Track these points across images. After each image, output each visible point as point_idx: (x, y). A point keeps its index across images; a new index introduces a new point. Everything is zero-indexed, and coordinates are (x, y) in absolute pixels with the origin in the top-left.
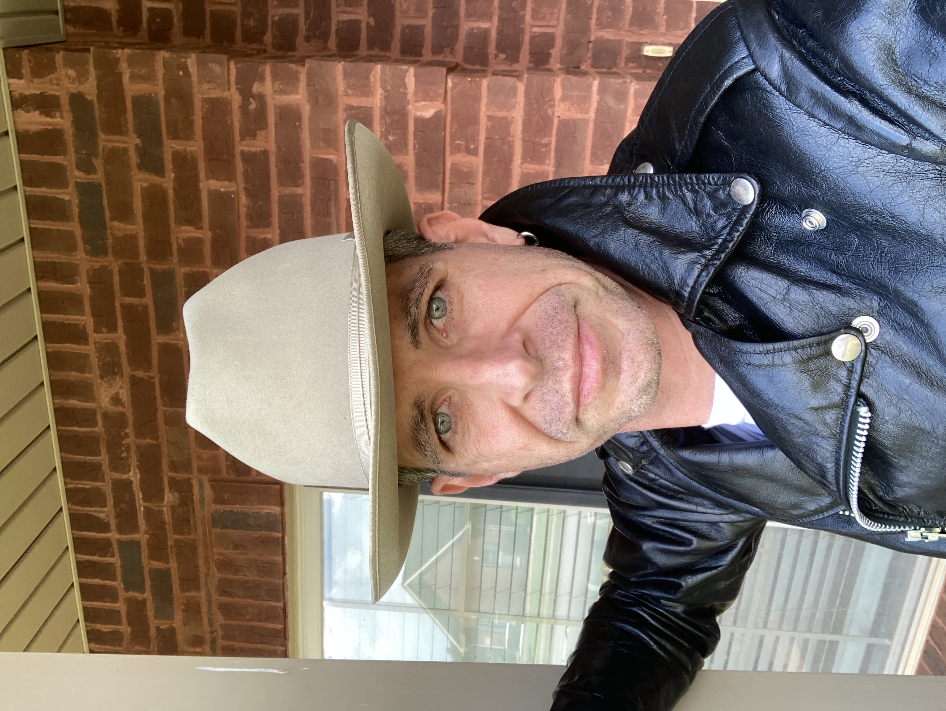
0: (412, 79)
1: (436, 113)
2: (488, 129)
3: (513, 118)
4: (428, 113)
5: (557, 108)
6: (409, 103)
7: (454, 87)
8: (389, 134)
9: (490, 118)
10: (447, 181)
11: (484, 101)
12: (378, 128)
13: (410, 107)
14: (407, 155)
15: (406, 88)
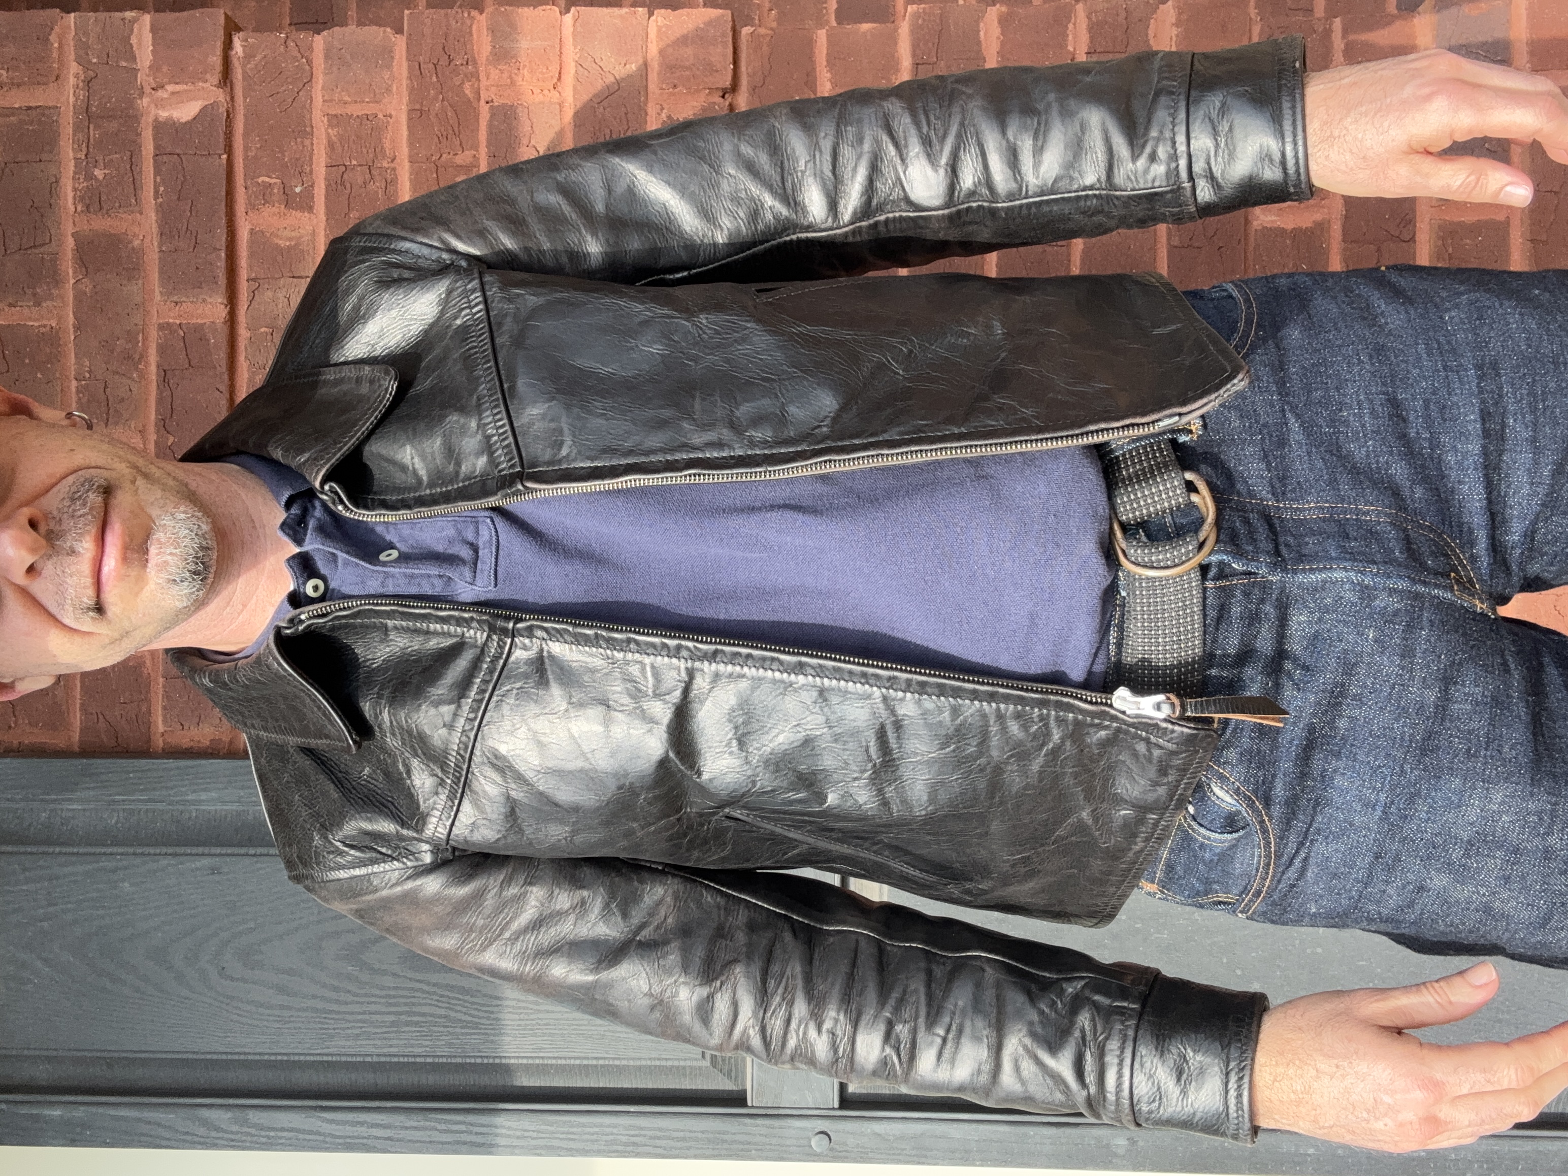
0: (148, 37)
1: (204, 110)
2: (331, 145)
3: (391, 116)
4: (186, 112)
5: (484, 82)
6: (142, 94)
7: (248, 56)
8: (95, 167)
9: (334, 120)
10: (243, 274)
11: (320, 80)
12: (71, 154)
13: (145, 101)
14: (141, 214)
15: (133, 58)
